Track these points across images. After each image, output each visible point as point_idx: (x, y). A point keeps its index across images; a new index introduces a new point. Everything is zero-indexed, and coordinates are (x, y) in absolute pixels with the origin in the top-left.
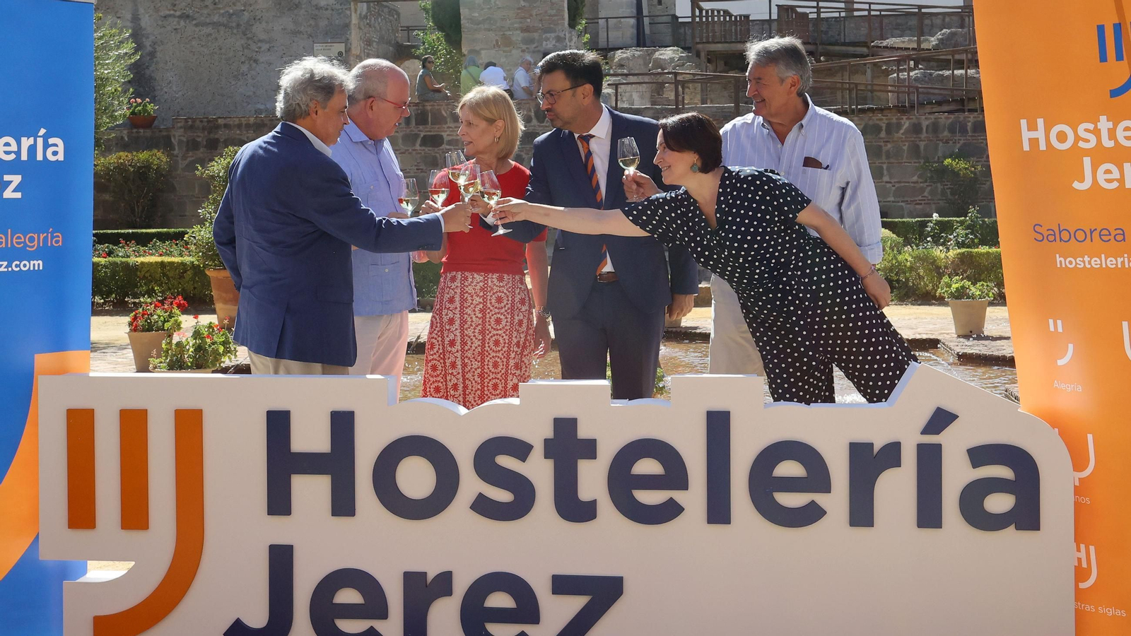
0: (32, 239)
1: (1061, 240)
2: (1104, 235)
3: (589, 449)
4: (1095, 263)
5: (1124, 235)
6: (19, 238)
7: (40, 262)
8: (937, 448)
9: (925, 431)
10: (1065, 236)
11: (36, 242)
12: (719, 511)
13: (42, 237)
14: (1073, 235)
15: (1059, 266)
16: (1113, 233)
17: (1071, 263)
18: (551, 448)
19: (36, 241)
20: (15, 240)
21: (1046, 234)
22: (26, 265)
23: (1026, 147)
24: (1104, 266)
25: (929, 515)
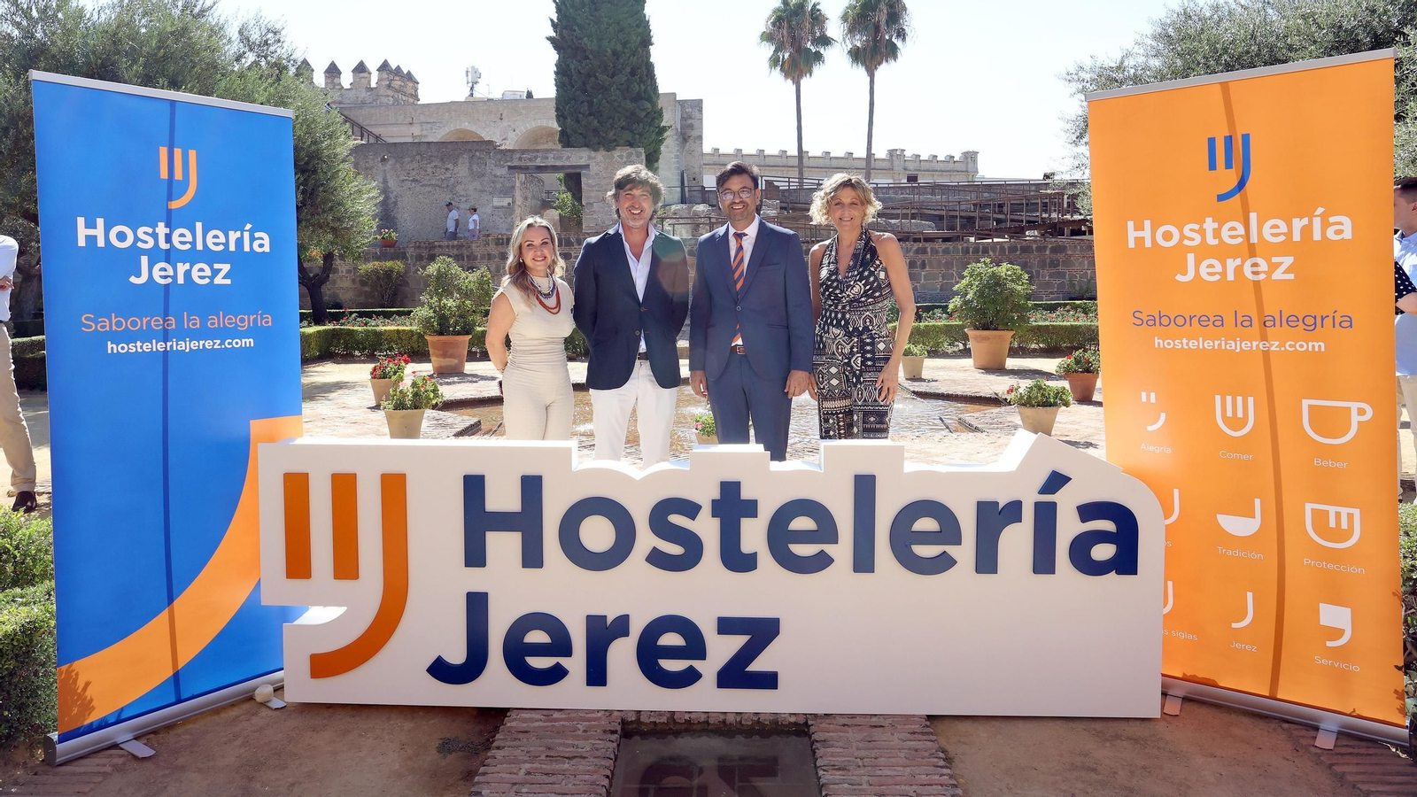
0: (242, 320)
1: (1161, 324)
2: (1203, 321)
3: (751, 508)
4: (1193, 344)
5: (1222, 321)
6: (230, 319)
7: (251, 340)
8: (1053, 505)
9: (1044, 491)
10: (1165, 321)
11: (246, 323)
12: (863, 561)
13: (252, 318)
14: (1173, 321)
15: (1156, 346)
16: (1212, 319)
17: (1169, 344)
18: (718, 508)
19: (247, 321)
20: (226, 321)
21: (1145, 319)
22: (238, 343)
23: (1131, 244)
24: (1201, 347)
25: (1043, 562)
